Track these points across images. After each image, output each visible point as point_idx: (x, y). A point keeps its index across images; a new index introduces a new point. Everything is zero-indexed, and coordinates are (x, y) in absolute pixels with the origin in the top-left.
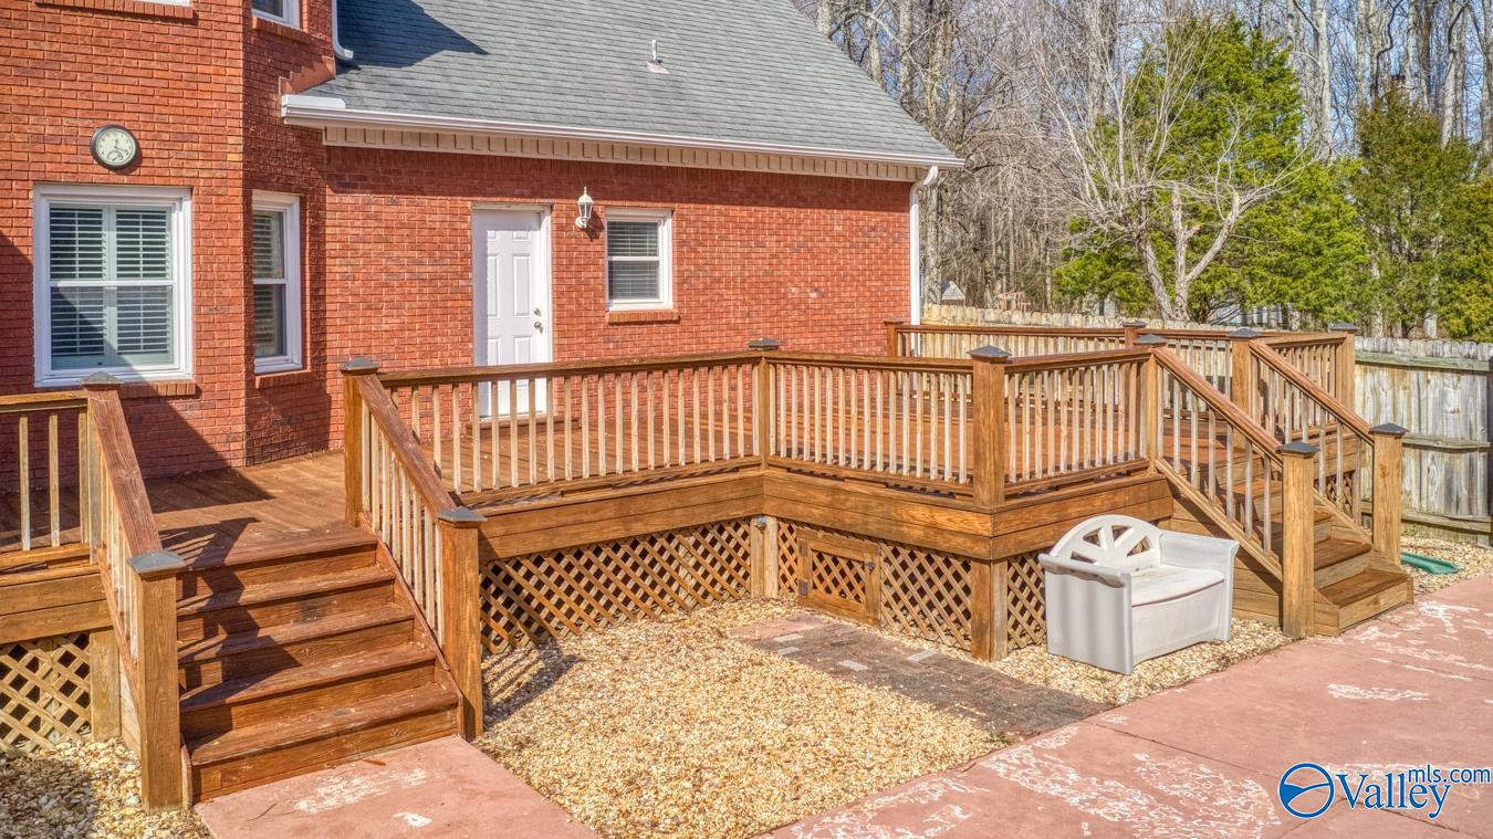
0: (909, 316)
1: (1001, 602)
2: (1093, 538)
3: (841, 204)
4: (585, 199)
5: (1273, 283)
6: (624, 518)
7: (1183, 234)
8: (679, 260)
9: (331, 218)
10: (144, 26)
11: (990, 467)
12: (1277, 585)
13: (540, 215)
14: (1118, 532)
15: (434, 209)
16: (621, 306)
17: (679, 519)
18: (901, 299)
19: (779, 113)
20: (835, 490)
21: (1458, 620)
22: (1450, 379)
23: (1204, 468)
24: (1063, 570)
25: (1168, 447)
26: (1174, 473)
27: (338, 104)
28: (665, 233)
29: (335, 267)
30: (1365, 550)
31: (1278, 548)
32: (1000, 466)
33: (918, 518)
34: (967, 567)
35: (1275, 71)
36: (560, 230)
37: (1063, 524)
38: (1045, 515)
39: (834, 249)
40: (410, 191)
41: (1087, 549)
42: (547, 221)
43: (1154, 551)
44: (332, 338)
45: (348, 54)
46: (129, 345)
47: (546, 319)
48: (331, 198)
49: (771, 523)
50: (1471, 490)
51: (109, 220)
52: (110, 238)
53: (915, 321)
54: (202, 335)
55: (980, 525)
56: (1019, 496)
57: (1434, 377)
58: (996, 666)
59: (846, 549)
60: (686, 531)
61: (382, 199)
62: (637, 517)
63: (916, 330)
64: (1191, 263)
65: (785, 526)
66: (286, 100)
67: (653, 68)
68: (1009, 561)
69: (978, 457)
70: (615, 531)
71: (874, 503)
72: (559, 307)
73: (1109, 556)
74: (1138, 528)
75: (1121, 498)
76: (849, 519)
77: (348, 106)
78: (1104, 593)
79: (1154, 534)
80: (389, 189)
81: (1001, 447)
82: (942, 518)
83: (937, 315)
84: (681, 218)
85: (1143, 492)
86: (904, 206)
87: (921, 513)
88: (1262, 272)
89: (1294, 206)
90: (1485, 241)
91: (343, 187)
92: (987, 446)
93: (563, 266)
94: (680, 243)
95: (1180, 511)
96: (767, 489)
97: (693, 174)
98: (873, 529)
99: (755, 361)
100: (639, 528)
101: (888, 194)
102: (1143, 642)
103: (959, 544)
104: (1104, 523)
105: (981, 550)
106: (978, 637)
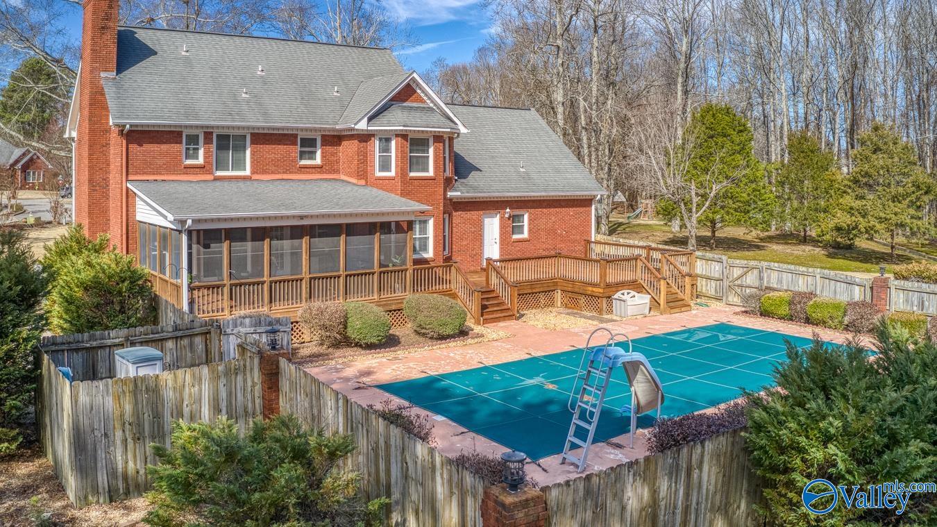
0: (591, 237)
1: (605, 306)
2: (623, 294)
3: (572, 206)
4: (508, 210)
6: (531, 288)
7: (695, 200)
8: (529, 224)
9: (454, 218)
10: (426, 181)
11: (603, 280)
12: (659, 304)
13: (496, 214)
14: (628, 293)
15: (473, 215)
16: (515, 237)
17: (541, 290)
18: (589, 233)
19: (555, 181)
20: (573, 284)
22: (716, 263)
23: (651, 282)
24: (616, 299)
25: (642, 276)
26: (642, 282)
27: (459, 193)
28: (526, 217)
29: (454, 229)
30: (683, 300)
31: (660, 300)
32: (605, 280)
34: (599, 299)
35: (742, 128)
36: (502, 218)
37: (617, 291)
38: (614, 289)
39: (570, 219)
40: (470, 210)
41: (621, 296)
42: (498, 216)
43: (636, 298)
44: (454, 246)
45: (456, 178)
46: (420, 250)
47: (498, 241)
48: (454, 214)
49: (559, 291)
51: (417, 222)
52: (418, 226)
53: (593, 240)
54: (435, 248)
55: (601, 291)
56: (608, 286)
59: (575, 296)
60: (543, 292)
61: (464, 213)
62: (534, 288)
63: (594, 243)
64: (697, 212)
65: (562, 292)
66: (449, 193)
67: (521, 170)
68: (607, 297)
69: (601, 278)
70: (530, 291)
71: (581, 287)
72: (501, 238)
73: (626, 297)
74: (633, 293)
75: (631, 287)
76: (576, 290)
78: (623, 303)
79: (636, 294)
80: (465, 211)
81: (605, 276)
83: (600, 237)
84: (530, 213)
85: (636, 286)
86: (590, 205)
87: (590, 289)
88: (732, 211)
89: (746, 185)
91: (456, 211)
92: (603, 276)
93: (502, 227)
94: (530, 220)
95: (644, 291)
96: (559, 284)
97: (534, 201)
98: (581, 292)
99: (556, 257)
100: (534, 291)
101: (586, 202)
102: (629, 313)
103: (597, 295)
104: (626, 291)
105: (601, 295)
106: (600, 312)
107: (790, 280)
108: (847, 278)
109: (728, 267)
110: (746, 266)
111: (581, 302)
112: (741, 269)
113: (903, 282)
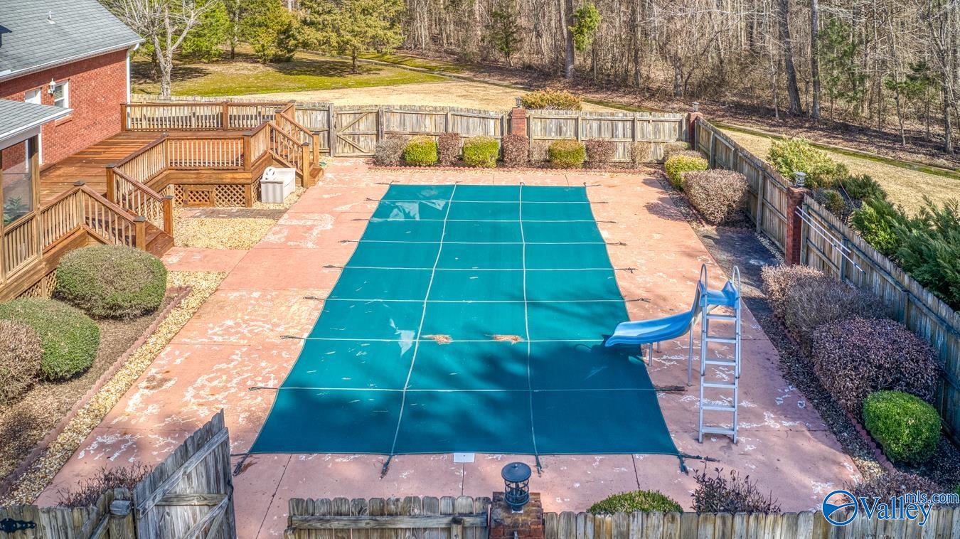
0: (127, 98)
1: (253, 194)
5: (194, 41)
8: (69, 96)
12: (303, 178)
13: (36, 93)
15: (15, 98)
20: (198, 173)
21: (335, 176)
22: (318, 112)
25: (271, 145)
26: (273, 152)
28: (66, 88)
31: (302, 171)
33: (228, 177)
34: (243, 186)
36: (44, 95)
37: (262, 171)
39: (108, 81)
42: (40, 92)
43: (276, 174)
49: (172, 185)
50: (324, 141)
53: (128, 102)
55: (248, 175)
56: (252, 167)
57: (314, 112)
58: (254, 207)
59: (202, 188)
63: (131, 106)
65: (177, 186)
68: (254, 182)
69: (245, 159)
71: (212, 175)
74: (273, 169)
75: (267, 162)
76: (204, 180)
77: (12, 71)
78: (278, 186)
79: (276, 169)
82: (236, 176)
84: (72, 82)
85: (270, 160)
86: (125, 58)
90: (268, 10)
94: (72, 91)
96: (171, 176)
97: (75, 65)
98: (213, 181)
99: (165, 141)
101: (119, 56)
103: (242, 181)
105: (248, 181)
106: (247, 203)
107: (415, 121)
108: (480, 113)
109: (335, 116)
110: (359, 111)
111: (214, 194)
112: (352, 116)
113: (540, 111)
